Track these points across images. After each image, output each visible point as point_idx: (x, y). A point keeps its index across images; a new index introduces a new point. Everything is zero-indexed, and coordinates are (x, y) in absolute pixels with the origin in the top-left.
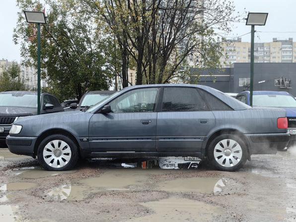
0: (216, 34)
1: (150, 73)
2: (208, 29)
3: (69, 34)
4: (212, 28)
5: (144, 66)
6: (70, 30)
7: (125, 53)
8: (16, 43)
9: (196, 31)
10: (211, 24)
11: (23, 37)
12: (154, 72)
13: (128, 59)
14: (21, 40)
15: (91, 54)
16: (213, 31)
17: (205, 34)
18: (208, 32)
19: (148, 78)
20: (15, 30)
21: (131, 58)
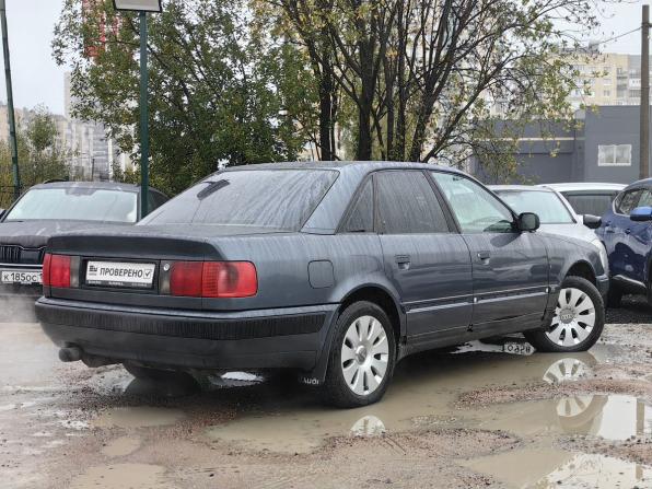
0: (558, 34)
1: (390, 133)
2: (537, 20)
3: (188, 38)
4: (548, 17)
5: (374, 116)
6: (190, 28)
7: (327, 85)
8: (60, 62)
9: (508, 27)
10: (546, 8)
11: (77, 46)
12: (403, 131)
13: (335, 99)
14: (72, 54)
15: (243, 89)
16: (550, 26)
17: (531, 34)
18: (538, 28)
19: (386, 146)
20: (57, 30)
21: (341, 97)
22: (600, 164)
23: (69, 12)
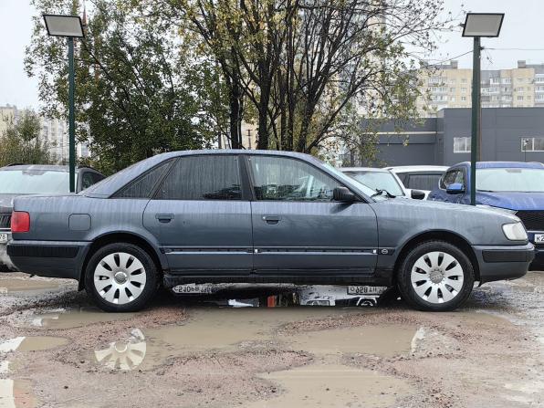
0: (407, 55)
1: (283, 128)
2: (393, 45)
3: (129, 57)
4: (400, 42)
5: (271, 117)
6: (131, 50)
7: (235, 92)
8: (30, 75)
9: (370, 49)
10: (398, 36)
11: (43, 63)
12: (291, 127)
13: (242, 102)
14: (39, 69)
15: (171, 95)
16: (402, 49)
17: (387, 55)
18: (393, 50)
19: (280, 139)
20: (28, 51)
21: (246, 102)
22: (455, 152)
23: (38, 37)
